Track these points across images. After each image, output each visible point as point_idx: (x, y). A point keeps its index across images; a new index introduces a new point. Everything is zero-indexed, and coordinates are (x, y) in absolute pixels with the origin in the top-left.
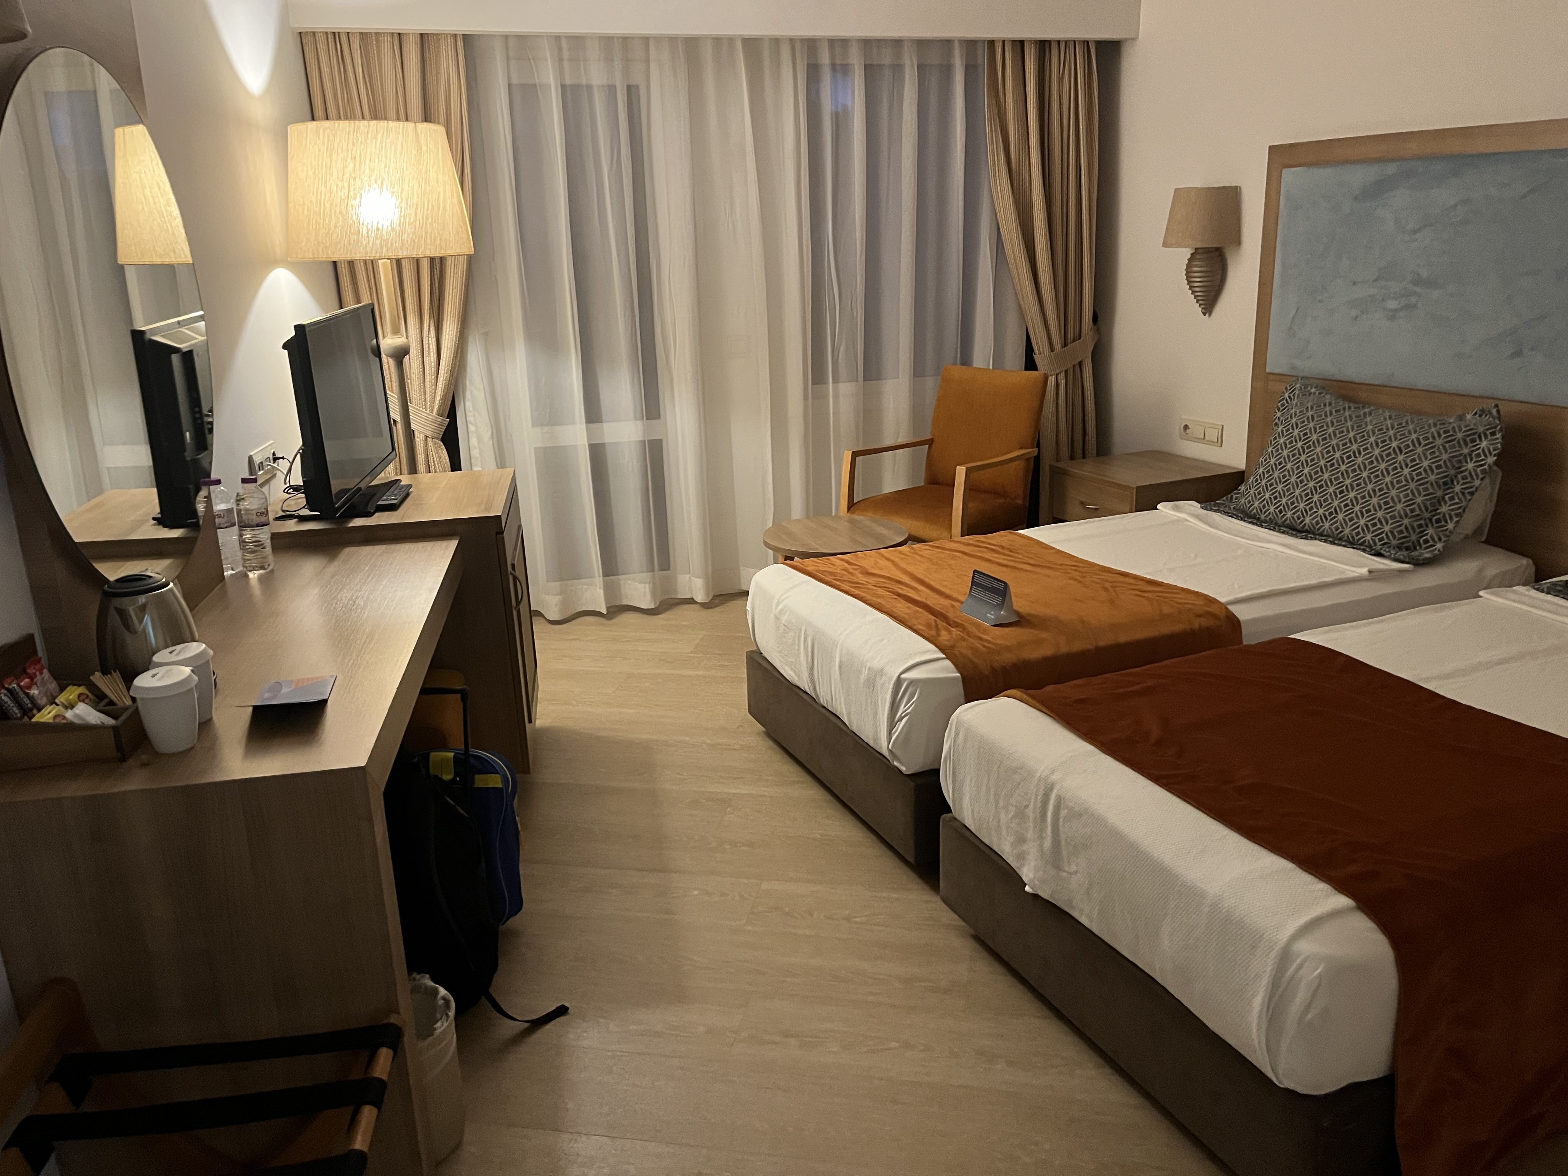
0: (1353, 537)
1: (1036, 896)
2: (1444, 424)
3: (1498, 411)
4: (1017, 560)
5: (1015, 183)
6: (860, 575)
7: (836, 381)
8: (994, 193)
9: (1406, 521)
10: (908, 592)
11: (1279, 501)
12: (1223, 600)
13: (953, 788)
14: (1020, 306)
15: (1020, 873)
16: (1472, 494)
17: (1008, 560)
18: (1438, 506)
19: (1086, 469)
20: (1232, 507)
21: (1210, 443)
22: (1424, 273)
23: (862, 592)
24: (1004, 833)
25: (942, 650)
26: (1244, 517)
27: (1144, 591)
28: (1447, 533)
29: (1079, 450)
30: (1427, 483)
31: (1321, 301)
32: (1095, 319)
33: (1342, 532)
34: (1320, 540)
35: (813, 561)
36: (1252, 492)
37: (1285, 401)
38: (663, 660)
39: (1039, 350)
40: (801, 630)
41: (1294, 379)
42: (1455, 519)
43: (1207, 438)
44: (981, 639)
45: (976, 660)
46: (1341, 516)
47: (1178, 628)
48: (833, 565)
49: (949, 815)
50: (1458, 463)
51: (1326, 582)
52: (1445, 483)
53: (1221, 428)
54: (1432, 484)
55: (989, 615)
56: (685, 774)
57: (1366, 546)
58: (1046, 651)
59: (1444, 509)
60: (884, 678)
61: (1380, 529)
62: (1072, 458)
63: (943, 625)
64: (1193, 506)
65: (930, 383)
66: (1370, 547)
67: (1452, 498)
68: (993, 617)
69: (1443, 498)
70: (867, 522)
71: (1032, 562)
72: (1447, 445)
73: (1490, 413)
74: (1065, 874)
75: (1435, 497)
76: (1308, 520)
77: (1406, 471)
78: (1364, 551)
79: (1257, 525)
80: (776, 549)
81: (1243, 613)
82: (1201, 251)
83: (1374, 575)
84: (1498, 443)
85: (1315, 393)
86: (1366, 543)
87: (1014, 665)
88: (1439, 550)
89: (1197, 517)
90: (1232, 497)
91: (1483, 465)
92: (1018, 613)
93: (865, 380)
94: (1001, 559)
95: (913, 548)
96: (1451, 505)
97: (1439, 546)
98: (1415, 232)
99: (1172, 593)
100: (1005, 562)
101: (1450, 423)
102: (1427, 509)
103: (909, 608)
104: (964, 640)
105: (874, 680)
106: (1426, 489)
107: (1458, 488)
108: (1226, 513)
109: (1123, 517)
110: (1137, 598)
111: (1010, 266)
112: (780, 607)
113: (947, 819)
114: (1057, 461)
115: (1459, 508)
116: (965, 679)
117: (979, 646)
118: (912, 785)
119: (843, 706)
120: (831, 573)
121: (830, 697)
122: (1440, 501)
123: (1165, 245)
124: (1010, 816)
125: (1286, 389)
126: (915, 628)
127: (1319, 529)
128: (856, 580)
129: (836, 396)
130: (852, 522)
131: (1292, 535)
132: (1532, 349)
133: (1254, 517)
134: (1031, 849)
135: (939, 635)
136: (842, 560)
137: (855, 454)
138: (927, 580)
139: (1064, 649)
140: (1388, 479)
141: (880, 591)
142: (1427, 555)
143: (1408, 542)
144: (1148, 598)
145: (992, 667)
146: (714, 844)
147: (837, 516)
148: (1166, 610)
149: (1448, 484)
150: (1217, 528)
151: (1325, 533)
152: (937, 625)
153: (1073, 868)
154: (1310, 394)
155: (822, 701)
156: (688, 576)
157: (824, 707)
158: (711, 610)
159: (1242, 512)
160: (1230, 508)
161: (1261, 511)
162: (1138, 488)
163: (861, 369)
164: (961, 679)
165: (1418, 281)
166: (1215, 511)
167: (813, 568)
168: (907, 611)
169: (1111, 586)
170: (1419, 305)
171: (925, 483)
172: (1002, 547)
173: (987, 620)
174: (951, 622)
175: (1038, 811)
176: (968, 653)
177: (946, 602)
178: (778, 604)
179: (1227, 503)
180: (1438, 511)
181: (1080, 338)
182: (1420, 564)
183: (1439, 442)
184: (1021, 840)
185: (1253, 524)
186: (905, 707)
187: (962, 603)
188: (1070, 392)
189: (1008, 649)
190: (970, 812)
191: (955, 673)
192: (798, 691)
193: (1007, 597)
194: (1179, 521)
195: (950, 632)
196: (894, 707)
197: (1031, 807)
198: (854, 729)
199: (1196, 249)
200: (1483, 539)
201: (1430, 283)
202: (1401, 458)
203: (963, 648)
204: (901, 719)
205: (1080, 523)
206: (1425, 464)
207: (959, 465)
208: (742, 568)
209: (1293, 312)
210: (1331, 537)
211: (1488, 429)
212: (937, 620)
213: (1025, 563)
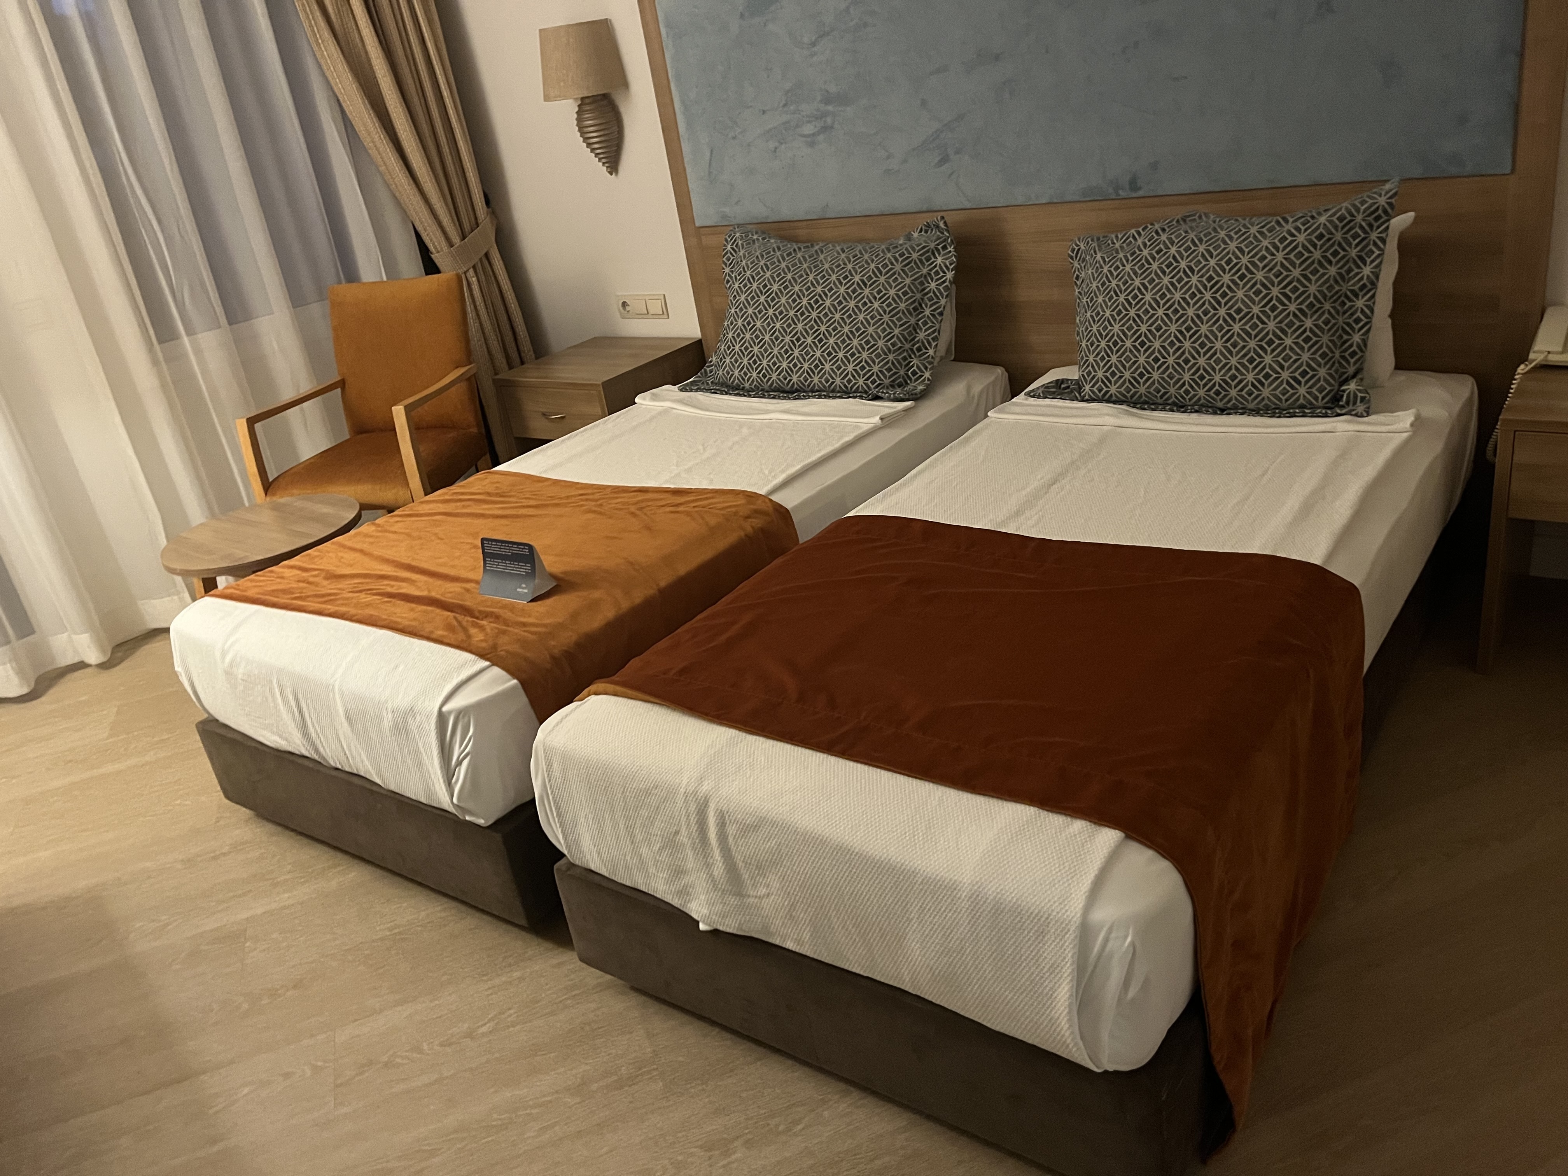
0: (845, 386)
1: (715, 932)
2: (896, 247)
3: (945, 222)
4: (512, 505)
5: (343, 44)
6: (325, 583)
7: (190, 332)
8: (322, 62)
9: (891, 357)
10: (400, 587)
11: (760, 365)
12: (763, 492)
13: (563, 832)
14: (394, 196)
15: (687, 911)
16: (941, 314)
17: (502, 508)
18: (915, 334)
19: (530, 376)
20: (709, 382)
21: (656, 316)
22: (833, 89)
23: (338, 605)
24: (652, 870)
25: (482, 656)
26: (728, 390)
27: (677, 505)
28: (930, 359)
29: (514, 355)
30: (898, 312)
31: (734, 138)
32: (488, 202)
33: (833, 383)
34: (814, 397)
35: (252, 581)
36: (728, 361)
37: (729, 254)
38: (70, 761)
39: (435, 247)
40: (271, 681)
41: (731, 228)
42: (934, 344)
43: (651, 312)
44: (524, 625)
45: (528, 655)
46: (827, 367)
47: (732, 538)
48: (282, 578)
49: (562, 862)
50: (921, 283)
51: (847, 442)
52: (915, 309)
53: (662, 297)
54: (903, 313)
55: (518, 590)
56: (164, 918)
57: (861, 392)
58: (608, 613)
59: (921, 335)
60: (418, 718)
61: (869, 371)
62: (511, 367)
63: (468, 621)
64: (669, 390)
65: (317, 310)
66: (866, 392)
67: (925, 323)
68: (526, 591)
69: (917, 324)
70: (298, 504)
71: (532, 503)
72: (906, 269)
73: (937, 227)
74: (751, 900)
75: (910, 325)
76: (795, 378)
77: (876, 305)
78: (861, 397)
79: (745, 396)
80: (186, 574)
81: (788, 499)
82: (587, 101)
83: (888, 422)
84: (952, 256)
85: (758, 239)
86: (860, 389)
87: (578, 645)
88: (929, 379)
89: (681, 402)
90: (705, 371)
91: (944, 282)
92: (553, 576)
93: (230, 323)
94: (495, 509)
95: (378, 525)
96: (926, 330)
97: (927, 375)
98: (814, 44)
99: (707, 499)
100: (500, 512)
101: (901, 245)
102: (906, 340)
103: (412, 610)
104: (504, 632)
105: (405, 722)
106: (899, 319)
107: (927, 312)
108: (709, 390)
109: (606, 421)
110: (672, 516)
111: (370, 151)
112: (228, 659)
113: (564, 868)
114: (496, 374)
115: (934, 332)
116: (526, 685)
117: (526, 634)
118: (498, 837)
119: (367, 763)
120: (284, 591)
121: (342, 754)
122: (915, 328)
123: (547, 98)
124: (656, 848)
125: (726, 240)
126: (434, 636)
127: (809, 385)
128: (324, 591)
129: (198, 352)
130: (276, 508)
131: (785, 398)
132: (958, 152)
133: (737, 388)
134: (698, 881)
135: (469, 637)
136: (292, 567)
137: (251, 422)
138: (414, 563)
139: (625, 605)
140: (861, 317)
141: (365, 598)
142: (921, 387)
143: (899, 377)
144: (688, 514)
145: (553, 658)
146: (246, 1006)
147: (254, 507)
148: (713, 521)
149: (917, 309)
150: (707, 410)
151: (816, 388)
152: (459, 623)
153: (763, 891)
154: (754, 241)
155: (332, 764)
156: (65, 635)
157: (337, 769)
158: (118, 668)
159: (723, 384)
160: (708, 384)
161: (744, 380)
162: (606, 385)
163: (219, 310)
164: (520, 686)
165: (828, 100)
166: (696, 391)
167: (257, 590)
168: (412, 615)
169: (638, 509)
170: (836, 126)
171: (350, 434)
172: (489, 494)
173: (520, 596)
174: (477, 614)
175: (695, 834)
176: (516, 648)
177: (456, 587)
178: (224, 654)
179: (703, 379)
180: (916, 340)
181: (477, 225)
182: (918, 397)
183: (898, 267)
184: (678, 872)
185: (740, 395)
186: (460, 746)
187: (477, 582)
188: (485, 290)
189: (561, 626)
190: (595, 856)
191: (509, 680)
192: (292, 758)
193: (536, 561)
194: (666, 411)
195: (482, 628)
196: (445, 751)
197: (684, 831)
198: (392, 787)
199: (582, 99)
200: (953, 357)
201: (842, 99)
202: (867, 291)
203: (506, 644)
204: (459, 763)
205: (563, 441)
206: (892, 292)
207: (394, 405)
208: (140, 603)
209: (708, 154)
210: (825, 391)
211: (938, 245)
212: (457, 615)
213: (524, 507)
